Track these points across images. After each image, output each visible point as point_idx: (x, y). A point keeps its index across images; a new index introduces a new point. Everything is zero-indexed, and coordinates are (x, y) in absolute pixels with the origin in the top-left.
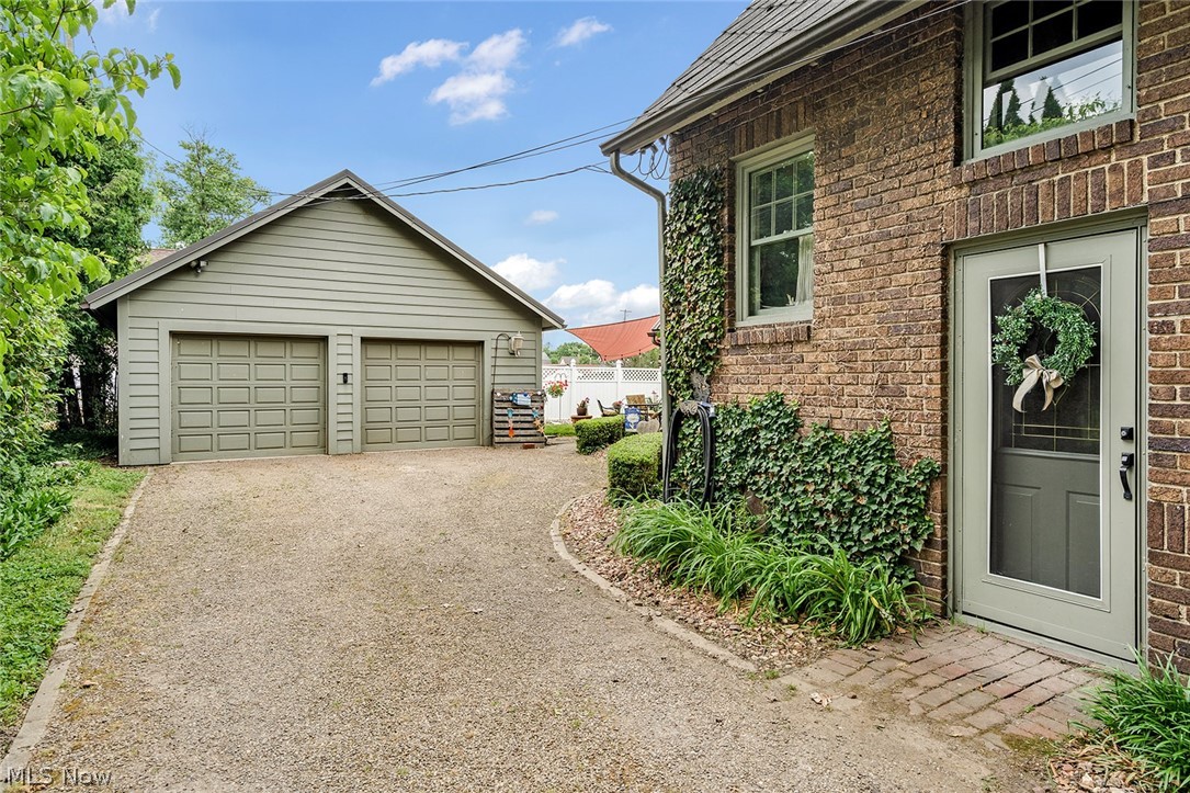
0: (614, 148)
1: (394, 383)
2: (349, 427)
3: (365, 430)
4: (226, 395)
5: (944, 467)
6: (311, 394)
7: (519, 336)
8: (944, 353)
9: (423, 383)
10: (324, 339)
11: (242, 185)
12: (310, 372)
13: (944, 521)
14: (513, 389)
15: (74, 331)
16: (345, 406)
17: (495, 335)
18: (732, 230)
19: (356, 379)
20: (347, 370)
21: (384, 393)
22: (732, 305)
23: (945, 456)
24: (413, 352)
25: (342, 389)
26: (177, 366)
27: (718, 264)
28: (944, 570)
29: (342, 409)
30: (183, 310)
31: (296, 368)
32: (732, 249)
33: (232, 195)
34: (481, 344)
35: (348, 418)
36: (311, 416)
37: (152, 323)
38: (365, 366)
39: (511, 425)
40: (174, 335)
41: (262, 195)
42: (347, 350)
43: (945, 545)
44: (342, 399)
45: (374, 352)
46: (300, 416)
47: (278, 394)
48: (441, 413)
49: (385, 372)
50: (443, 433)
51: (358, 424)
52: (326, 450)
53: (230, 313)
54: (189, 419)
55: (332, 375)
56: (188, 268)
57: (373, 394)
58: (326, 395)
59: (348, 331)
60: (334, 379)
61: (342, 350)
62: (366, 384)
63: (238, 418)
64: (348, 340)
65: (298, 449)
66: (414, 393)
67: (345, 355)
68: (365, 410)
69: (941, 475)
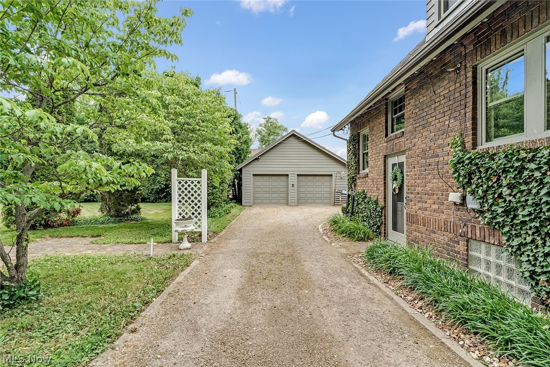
0: (333, 131)
1: (306, 187)
2: (294, 199)
3: (298, 200)
4: (265, 190)
5: (385, 206)
6: (284, 190)
7: (343, 173)
8: (385, 180)
9: (314, 187)
10: (288, 175)
11: (279, 127)
12: (284, 184)
13: (385, 218)
14: (341, 189)
15: (235, 174)
16: (293, 193)
17: (336, 173)
18: (359, 149)
19: (296, 186)
20: (293, 183)
21: (304, 190)
22: (359, 168)
23: (385, 204)
24: (312, 178)
25: (292, 188)
26: (254, 182)
27: (355, 158)
28: (385, 230)
29: (292, 194)
30: (255, 169)
31: (281, 182)
32: (359, 154)
33: (277, 131)
34: (332, 175)
35: (294, 196)
36: (284, 195)
37: (249, 172)
38: (298, 182)
39: (341, 200)
40: (254, 175)
41: (285, 129)
42: (294, 178)
43: (385, 224)
44: (292, 191)
45: (301, 178)
46: (282, 195)
47: (277, 190)
48: (320, 195)
49: (304, 184)
50: (320, 201)
51: (296, 198)
52: (288, 204)
53: (265, 169)
54: (257, 195)
55: (290, 185)
56: (256, 159)
57: (301, 190)
58: (288, 190)
59: (294, 173)
60: (290, 186)
61: (292, 178)
62: (299, 187)
63: (267, 195)
64: (294, 175)
65: (282, 204)
66: (312, 190)
67: (293, 179)
68: (298, 194)
69: (384, 208)
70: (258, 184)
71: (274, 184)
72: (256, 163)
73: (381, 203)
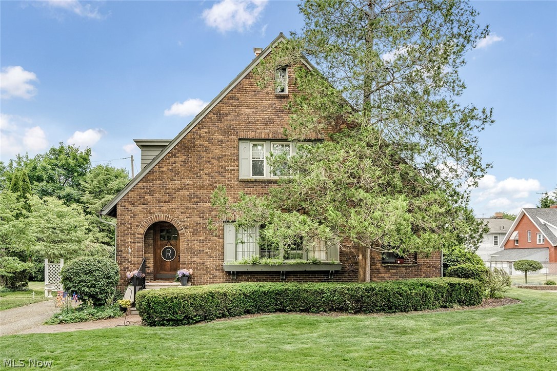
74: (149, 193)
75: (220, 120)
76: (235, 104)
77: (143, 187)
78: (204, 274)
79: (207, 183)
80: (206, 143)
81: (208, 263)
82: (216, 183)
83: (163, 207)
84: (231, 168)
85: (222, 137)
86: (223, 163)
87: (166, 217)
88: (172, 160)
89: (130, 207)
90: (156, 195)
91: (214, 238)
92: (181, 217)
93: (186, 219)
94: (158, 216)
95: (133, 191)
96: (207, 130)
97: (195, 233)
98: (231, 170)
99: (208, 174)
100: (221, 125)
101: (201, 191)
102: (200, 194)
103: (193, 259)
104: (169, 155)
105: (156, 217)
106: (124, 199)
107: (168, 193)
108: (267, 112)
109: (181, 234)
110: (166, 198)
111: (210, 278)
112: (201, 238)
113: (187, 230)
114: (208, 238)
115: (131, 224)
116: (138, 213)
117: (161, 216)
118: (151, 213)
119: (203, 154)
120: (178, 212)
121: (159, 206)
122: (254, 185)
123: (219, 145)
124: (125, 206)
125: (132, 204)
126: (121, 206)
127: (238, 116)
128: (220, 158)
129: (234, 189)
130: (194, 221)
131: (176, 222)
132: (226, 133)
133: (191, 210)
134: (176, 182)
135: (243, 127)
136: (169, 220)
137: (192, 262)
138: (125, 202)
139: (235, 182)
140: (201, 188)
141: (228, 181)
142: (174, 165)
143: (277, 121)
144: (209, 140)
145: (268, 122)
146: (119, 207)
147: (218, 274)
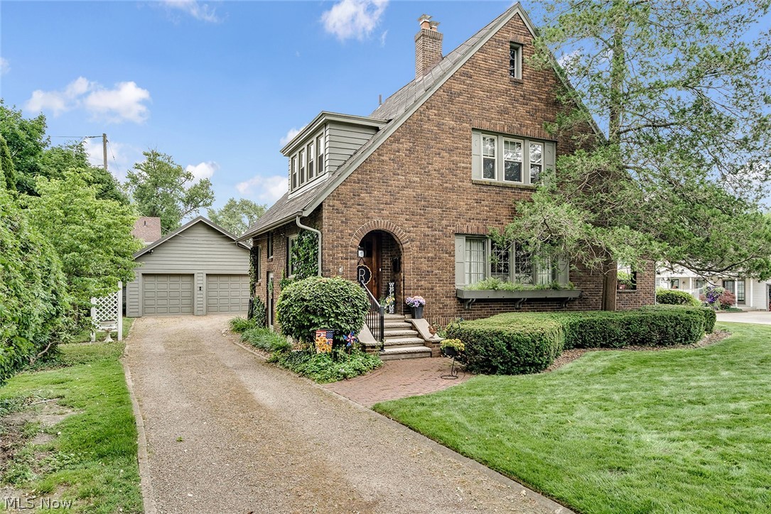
1: (218, 290)
2: (201, 306)
3: (208, 307)
6: (188, 294)
9: (230, 290)
10: (193, 275)
12: (188, 286)
16: (200, 298)
19: (204, 289)
20: (201, 285)
21: (215, 294)
24: (226, 279)
25: (199, 292)
26: (144, 285)
29: (199, 299)
30: (146, 266)
31: (183, 284)
35: (201, 303)
36: (188, 302)
38: (208, 284)
40: (143, 274)
42: (201, 278)
44: (199, 296)
45: (211, 279)
46: (184, 302)
47: (177, 294)
48: (237, 301)
49: (215, 286)
50: (237, 308)
51: (205, 305)
52: (193, 313)
53: (161, 267)
54: (148, 302)
55: (195, 287)
56: (148, 253)
57: (211, 294)
58: (193, 294)
59: (202, 271)
60: (196, 289)
61: (199, 278)
62: (208, 290)
63: (164, 302)
64: (201, 275)
65: (184, 313)
66: (226, 294)
67: (200, 280)
68: (207, 300)
69: (267, 309)
70: (148, 286)
71: (172, 286)
72: (148, 258)
73: (266, 306)
74: (366, 190)
75: (451, 101)
76: (468, 82)
77: (358, 180)
78: (432, 303)
79: (436, 182)
80: (435, 128)
81: (438, 288)
82: (447, 183)
83: (383, 210)
84: (463, 165)
85: (453, 123)
86: (455, 158)
87: (387, 224)
88: (395, 146)
89: (341, 207)
90: (375, 192)
91: (445, 255)
92: (406, 225)
93: (412, 229)
94: (378, 222)
95: (344, 185)
96: (436, 112)
97: (422, 248)
98: (464, 168)
99: (438, 171)
100: (453, 108)
101: (430, 192)
102: (428, 196)
103: (420, 283)
104: (391, 138)
105: (375, 224)
106: (333, 196)
107: (390, 192)
108: (501, 99)
109: (406, 249)
110: (388, 198)
111: (440, 308)
112: (429, 255)
113: (413, 243)
114: (438, 255)
115: (341, 232)
116: (352, 216)
117: (381, 222)
118: (368, 218)
119: (433, 143)
120: (402, 218)
121: (379, 209)
122: (489, 190)
123: (450, 133)
124: (334, 206)
125: (344, 203)
126: (329, 205)
127: (471, 98)
128: (452, 150)
129: (467, 193)
130: (421, 232)
131: (399, 232)
132: (459, 119)
133: (418, 217)
134: (400, 177)
135: (477, 113)
136: (390, 229)
137: (419, 286)
138: (334, 199)
139: (467, 184)
140: (430, 188)
141: (461, 181)
142: (397, 153)
143: (512, 112)
144: (439, 125)
145: (503, 112)
146: (325, 207)
147: (448, 302)
